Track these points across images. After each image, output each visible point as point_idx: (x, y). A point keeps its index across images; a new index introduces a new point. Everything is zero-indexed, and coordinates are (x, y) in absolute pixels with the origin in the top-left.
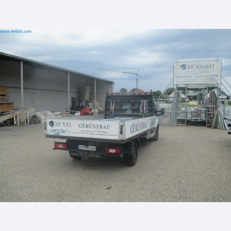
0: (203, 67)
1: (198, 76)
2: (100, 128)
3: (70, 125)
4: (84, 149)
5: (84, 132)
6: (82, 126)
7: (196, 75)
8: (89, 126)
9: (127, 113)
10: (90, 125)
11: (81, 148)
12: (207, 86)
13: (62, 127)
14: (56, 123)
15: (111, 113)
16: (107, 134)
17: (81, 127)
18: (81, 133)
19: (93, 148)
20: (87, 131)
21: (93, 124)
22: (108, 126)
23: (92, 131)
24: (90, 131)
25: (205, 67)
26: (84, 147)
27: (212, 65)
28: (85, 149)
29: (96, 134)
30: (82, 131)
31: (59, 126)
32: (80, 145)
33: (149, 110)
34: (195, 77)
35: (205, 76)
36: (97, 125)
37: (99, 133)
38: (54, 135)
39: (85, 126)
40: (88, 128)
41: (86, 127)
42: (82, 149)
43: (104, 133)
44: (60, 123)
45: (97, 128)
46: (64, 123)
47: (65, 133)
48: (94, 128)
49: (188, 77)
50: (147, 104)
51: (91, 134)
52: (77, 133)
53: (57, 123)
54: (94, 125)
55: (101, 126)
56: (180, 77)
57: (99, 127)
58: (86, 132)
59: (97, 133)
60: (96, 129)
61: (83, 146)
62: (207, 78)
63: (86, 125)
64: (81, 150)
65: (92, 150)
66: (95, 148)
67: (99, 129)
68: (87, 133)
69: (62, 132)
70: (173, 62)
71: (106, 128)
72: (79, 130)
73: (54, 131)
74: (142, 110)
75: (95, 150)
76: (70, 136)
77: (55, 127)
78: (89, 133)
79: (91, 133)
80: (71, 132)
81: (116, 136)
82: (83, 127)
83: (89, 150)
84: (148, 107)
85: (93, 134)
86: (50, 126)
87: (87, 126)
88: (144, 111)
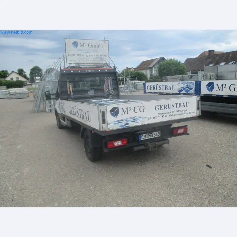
0: (93, 46)
1: (90, 55)
2: (179, 107)
3: (144, 109)
4: (146, 139)
5: (161, 115)
6: (159, 107)
7: (88, 54)
8: (167, 107)
9: (89, 94)
10: (169, 105)
11: (143, 138)
12: (97, 65)
13: (131, 114)
14: (122, 109)
15: (70, 96)
16: (186, 112)
17: (158, 109)
18: (158, 117)
19: (157, 134)
20: (166, 113)
21: (171, 103)
22: (186, 103)
23: (170, 113)
24: (168, 113)
25: (95, 46)
26: (147, 135)
27: (101, 45)
28: (148, 138)
29: (175, 115)
30: (160, 114)
31: (127, 113)
32: (141, 135)
33: (114, 89)
34: (87, 56)
35: (95, 56)
36: (176, 104)
37: (178, 113)
38: (120, 128)
39: (163, 107)
40: (166, 109)
41: (164, 109)
42: (145, 139)
43: (183, 112)
44: (129, 109)
45: (176, 107)
46: (134, 107)
47: (138, 121)
48: (173, 107)
49: (80, 55)
50: (111, 82)
51: (170, 116)
52: (153, 118)
53: (125, 110)
54: (173, 105)
55: (180, 104)
56: (73, 55)
57: (178, 105)
58: (164, 115)
59: (176, 113)
60: (175, 109)
61: (145, 135)
62: (97, 57)
63: (163, 105)
64: (143, 140)
65: (156, 136)
66: (160, 133)
67: (178, 109)
68: (166, 116)
69: (133, 120)
70: (65, 38)
71: (184, 106)
72: (156, 113)
73: (120, 121)
74: (107, 89)
75: (160, 136)
76: (144, 124)
77: (120, 117)
78: (168, 115)
79: (170, 114)
80: (146, 119)
81: (194, 112)
82: (160, 109)
83: (153, 137)
84: (113, 85)
85: (172, 115)
86: (113, 115)
87: (165, 107)
88: (109, 91)
